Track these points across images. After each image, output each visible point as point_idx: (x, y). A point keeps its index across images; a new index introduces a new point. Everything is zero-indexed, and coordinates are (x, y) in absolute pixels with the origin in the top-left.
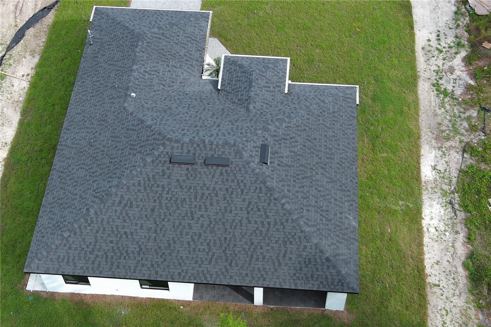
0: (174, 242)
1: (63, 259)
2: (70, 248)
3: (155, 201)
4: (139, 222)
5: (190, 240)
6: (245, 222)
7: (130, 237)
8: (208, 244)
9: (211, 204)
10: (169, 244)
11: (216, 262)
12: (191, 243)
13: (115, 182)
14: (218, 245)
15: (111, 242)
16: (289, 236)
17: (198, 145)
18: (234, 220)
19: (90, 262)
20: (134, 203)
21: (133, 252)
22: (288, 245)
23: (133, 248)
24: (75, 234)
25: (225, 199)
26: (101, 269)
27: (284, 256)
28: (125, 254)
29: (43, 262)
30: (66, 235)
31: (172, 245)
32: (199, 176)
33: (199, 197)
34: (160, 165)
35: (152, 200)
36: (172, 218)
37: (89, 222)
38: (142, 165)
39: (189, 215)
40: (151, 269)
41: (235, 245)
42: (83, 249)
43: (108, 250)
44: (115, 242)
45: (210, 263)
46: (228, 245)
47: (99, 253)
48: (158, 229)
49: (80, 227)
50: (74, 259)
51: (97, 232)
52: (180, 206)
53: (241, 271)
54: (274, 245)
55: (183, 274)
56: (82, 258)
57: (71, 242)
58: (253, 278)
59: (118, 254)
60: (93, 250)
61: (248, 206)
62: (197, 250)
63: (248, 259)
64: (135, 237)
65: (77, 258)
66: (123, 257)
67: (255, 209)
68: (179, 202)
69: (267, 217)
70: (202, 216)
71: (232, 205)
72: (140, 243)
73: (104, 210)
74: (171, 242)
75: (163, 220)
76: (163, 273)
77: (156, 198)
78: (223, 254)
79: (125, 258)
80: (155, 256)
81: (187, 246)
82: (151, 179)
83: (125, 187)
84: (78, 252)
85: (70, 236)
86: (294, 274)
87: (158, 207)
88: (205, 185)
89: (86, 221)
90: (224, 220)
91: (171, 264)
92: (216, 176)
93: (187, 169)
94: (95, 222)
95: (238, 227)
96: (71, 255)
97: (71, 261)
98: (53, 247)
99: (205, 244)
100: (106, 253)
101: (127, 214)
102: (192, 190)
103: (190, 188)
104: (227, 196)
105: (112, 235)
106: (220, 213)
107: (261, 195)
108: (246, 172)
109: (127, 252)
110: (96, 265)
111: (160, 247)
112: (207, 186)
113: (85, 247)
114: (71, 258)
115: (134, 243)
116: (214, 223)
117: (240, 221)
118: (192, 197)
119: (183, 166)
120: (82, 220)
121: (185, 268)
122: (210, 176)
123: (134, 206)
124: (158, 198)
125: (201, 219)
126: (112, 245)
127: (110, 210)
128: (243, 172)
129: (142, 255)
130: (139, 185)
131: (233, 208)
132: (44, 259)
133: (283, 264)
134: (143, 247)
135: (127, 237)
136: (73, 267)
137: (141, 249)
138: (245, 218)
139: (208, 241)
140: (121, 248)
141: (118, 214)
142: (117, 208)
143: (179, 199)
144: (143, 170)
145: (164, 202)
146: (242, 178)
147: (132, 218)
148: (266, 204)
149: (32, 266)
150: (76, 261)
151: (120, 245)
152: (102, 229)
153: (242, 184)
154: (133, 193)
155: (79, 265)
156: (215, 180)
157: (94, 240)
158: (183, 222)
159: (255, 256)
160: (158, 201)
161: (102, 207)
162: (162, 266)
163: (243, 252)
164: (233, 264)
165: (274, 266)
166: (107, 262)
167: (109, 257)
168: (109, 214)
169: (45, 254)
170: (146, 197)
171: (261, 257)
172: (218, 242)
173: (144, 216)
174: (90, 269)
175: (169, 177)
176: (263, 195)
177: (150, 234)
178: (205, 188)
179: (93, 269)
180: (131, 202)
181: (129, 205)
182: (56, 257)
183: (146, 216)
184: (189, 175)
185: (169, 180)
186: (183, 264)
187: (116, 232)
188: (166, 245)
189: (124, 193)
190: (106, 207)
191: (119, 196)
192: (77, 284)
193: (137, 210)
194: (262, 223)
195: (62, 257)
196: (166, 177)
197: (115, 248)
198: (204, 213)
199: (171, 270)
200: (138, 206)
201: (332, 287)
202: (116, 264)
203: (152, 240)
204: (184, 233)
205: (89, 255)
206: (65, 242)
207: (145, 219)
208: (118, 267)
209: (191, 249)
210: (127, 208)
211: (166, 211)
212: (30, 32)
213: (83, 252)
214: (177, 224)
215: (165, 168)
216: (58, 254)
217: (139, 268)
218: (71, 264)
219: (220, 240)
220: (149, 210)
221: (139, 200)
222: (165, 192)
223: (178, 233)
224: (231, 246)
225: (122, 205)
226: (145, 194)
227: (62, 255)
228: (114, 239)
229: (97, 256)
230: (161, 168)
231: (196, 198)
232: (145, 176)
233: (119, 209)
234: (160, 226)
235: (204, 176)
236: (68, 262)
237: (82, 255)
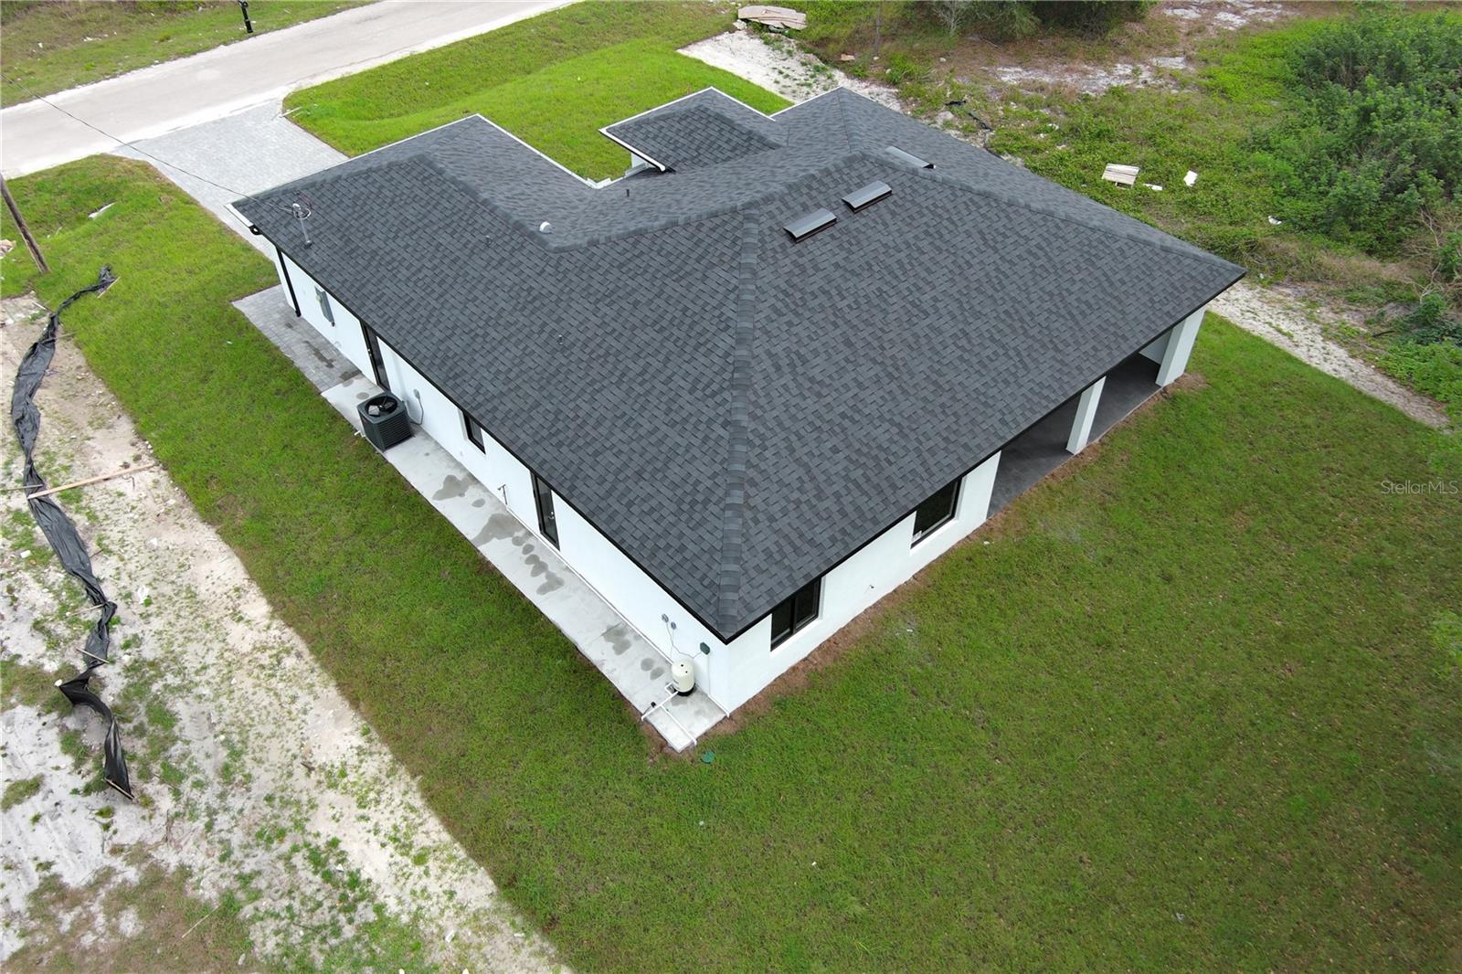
0: (938, 373)
1: (780, 550)
2: (772, 519)
3: (836, 325)
4: (847, 378)
5: (959, 353)
7: (857, 417)
8: (992, 339)
9: (928, 270)
10: (935, 383)
11: (1034, 360)
12: (966, 356)
13: (724, 342)
14: (1008, 331)
15: (835, 450)
17: (810, 187)
18: (987, 275)
19: (837, 517)
20: (803, 351)
21: (891, 440)
23: (882, 434)
24: (753, 483)
25: (939, 249)
26: (869, 515)
28: (882, 456)
30: (737, 497)
31: (941, 381)
32: (862, 237)
33: (899, 273)
34: (779, 256)
35: (830, 327)
36: (892, 335)
37: (757, 442)
38: (748, 276)
39: (915, 311)
40: (951, 447)
41: (1030, 313)
42: (798, 503)
43: (846, 469)
44: (841, 446)
45: (1025, 367)
46: (1021, 320)
47: (835, 488)
48: (890, 369)
49: (749, 464)
50: (801, 536)
51: (792, 451)
52: (883, 306)
54: (1081, 276)
55: (1008, 418)
56: (815, 520)
57: (762, 507)
58: (1108, 347)
59: (871, 463)
60: (817, 487)
61: (984, 238)
62: (986, 361)
63: (1071, 323)
64: (867, 411)
65: (804, 528)
66: (884, 464)
67: (1000, 239)
68: (876, 301)
69: (1027, 239)
70: (935, 299)
71: (960, 253)
72: (888, 416)
73: (763, 401)
74: (934, 377)
75: (883, 348)
76: (977, 441)
77: (832, 318)
78: (1030, 342)
79: (890, 463)
80: (935, 421)
81: (965, 366)
82: (791, 291)
83: (758, 334)
84: (793, 515)
85: (747, 496)
86: (1151, 300)
87: (850, 333)
88: (885, 245)
89: (749, 442)
90: (974, 285)
91: (973, 414)
92: (890, 222)
93: (832, 236)
94: (769, 434)
95: (1005, 282)
96: (787, 530)
97: (798, 542)
98: (737, 540)
99: (988, 343)
100: (846, 478)
101: (812, 380)
102: (876, 268)
103: (870, 266)
104: (938, 243)
105: (824, 436)
106: (957, 278)
107: (982, 211)
108: (926, 187)
109: (879, 447)
110: (854, 516)
111: (925, 399)
112: (891, 244)
113: (796, 495)
114: (794, 536)
115: (877, 422)
116: (964, 299)
117: (997, 269)
118: (888, 278)
119: (820, 236)
120: (741, 448)
121: (1000, 405)
122: (880, 227)
123: (810, 356)
124: (835, 314)
125: (939, 305)
126: (841, 455)
127: (774, 394)
128: (922, 191)
129: (913, 436)
130: (776, 311)
131: (968, 257)
133: (1123, 297)
134: (897, 419)
135: (854, 422)
136: (815, 552)
137: (899, 425)
138: (999, 262)
139: (987, 335)
140: (865, 450)
141: (795, 392)
142: (783, 381)
143: (872, 296)
144: (759, 283)
145: (851, 316)
146: (931, 201)
147: (828, 381)
149: (733, 612)
150: (809, 536)
151: (857, 446)
152: (793, 438)
154: (785, 336)
155: (823, 538)
156: (893, 228)
157: (801, 472)
158: (916, 329)
160: (840, 322)
161: (753, 398)
162: (964, 430)
163: (1054, 317)
164: (1061, 346)
166: (865, 493)
167: (861, 481)
168: (778, 401)
169: (734, 567)
170: (813, 328)
172: (1001, 326)
173: (843, 363)
174: (849, 529)
175: (816, 268)
177: (887, 388)
178: (892, 252)
179: (855, 527)
180: (797, 353)
181: (798, 363)
182: (762, 556)
183: (847, 360)
184: (846, 245)
185: (821, 274)
186: (991, 402)
187: (826, 427)
188: (932, 388)
189: (767, 346)
190: (762, 393)
191: (764, 356)
192: (791, 634)
193: (818, 360)
195: (774, 549)
196: (811, 272)
197: (854, 457)
198: (933, 293)
199: (984, 426)
200: (816, 353)
202: (884, 485)
203: (901, 397)
204: (939, 348)
205: (822, 506)
206: (748, 514)
207: (850, 367)
208: (894, 487)
209: (977, 367)
210: (800, 370)
211: (870, 329)
213: (804, 507)
214: (911, 340)
215: (794, 257)
217: (931, 462)
218: (806, 548)
219: (1003, 321)
220: (841, 347)
221: (806, 341)
222: (837, 298)
223: (929, 354)
224: (1027, 319)
225: (786, 369)
226: (806, 323)
227: (768, 544)
228: (834, 441)
229: (837, 495)
230: (787, 261)
231: (896, 277)
232: (773, 292)
233: (787, 379)
234: (889, 362)
235: (870, 232)
236: (796, 549)
237: (809, 515)
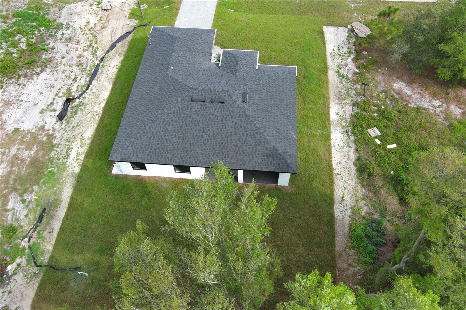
0: (193, 145)
1: (131, 154)
2: (135, 147)
3: (183, 122)
4: (174, 134)
5: (202, 143)
6: (233, 134)
7: (168, 141)
8: (213, 146)
9: (215, 124)
10: (191, 146)
11: (217, 156)
12: (203, 145)
13: (160, 112)
14: (218, 146)
15: (158, 144)
16: (258, 142)
17: (207, 92)
18: (227, 133)
19: (146, 155)
20: (171, 123)
21: (170, 150)
22: (257, 147)
23: (170, 147)
24: (138, 139)
25: (222, 121)
26: (152, 159)
27: (255, 152)
28: (166, 151)
29: (119, 155)
30: (132, 140)
31: (192, 146)
32: (208, 108)
33: (207, 120)
34: (186, 102)
35: (181, 122)
36: (192, 131)
37: (146, 133)
38: (175, 102)
39: (202, 130)
40: (180, 159)
41: (228, 146)
42: (142, 148)
43: (156, 149)
44: (160, 144)
45: (213, 156)
46: (224, 146)
47: (151, 150)
48: (184, 137)
49: (140, 136)
50: (137, 153)
51: (150, 139)
52: (197, 124)
53: (231, 161)
54: (250, 147)
55: (198, 162)
56: (142, 153)
57: (135, 144)
58: (238, 165)
59: (162, 151)
60: (148, 148)
61: (235, 125)
62: (206, 149)
63: (235, 154)
64: (171, 141)
65: (138, 153)
66: (164, 153)
67: (240, 127)
68: (196, 122)
69: (246, 131)
70: (209, 130)
71: (226, 124)
72: (174, 145)
73: (154, 127)
74: (192, 144)
75: (187, 132)
76: (187, 162)
77: (183, 120)
78: (221, 151)
79: (165, 153)
80: (183, 152)
81: (200, 147)
82: (181, 110)
83: (166, 114)
84: (139, 149)
85: (134, 141)
86: (261, 163)
87: (184, 125)
88: (211, 113)
89: (144, 132)
90: (221, 133)
91: (192, 156)
92: (217, 108)
93: (201, 105)
94: (149, 133)
95: (230, 137)
96: (135, 151)
97: (135, 154)
98: (125, 146)
99: (211, 146)
100: (155, 150)
101: (167, 129)
102: (203, 116)
103: (203, 115)
104: (223, 119)
105: (159, 140)
106: (219, 129)
107: (242, 119)
108: (234, 106)
109: (167, 149)
110: (149, 157)
111: (185, 147)
112: (212, 114)
113: (143, 147)
114: (135, 153)
115: (171, 145)
116: (216, 134)
117: (231, 133)
118: (204, 120)
119: (199, 103)
120: (142, 132)
121: (199, 159)
122: (214, 109)
123: (171, 125)
124: (185, 120)
125: (209, 132)
126: (158, 146)
127: (157, 127)
128: (233, 106)
129: (175, 152)
130: (174, 113)
131: (227, 126)
132: (120, 153)
133: (255, 157)
134: (175, 147)
135: (167, 141)
136: (136, 158)
137: (175, 148)
138: (233, 132)
139: (212, 144)
140: (163, 148)
141: (162, 129)
142: (161, 126)
143: (197, 121)
144: (176, 105)
145: (188, 122)
146: (232, 110)
147: (170, 131)
148: (245, 124)
149: (113, 157)
150: (138, 155)
151: (163, 146)
152: (153, 137)
153: (232, 113)
154: (170, 118)
155: (140, 157)
156: (217, 110)
157: (148, 143)
158: (198, 133)
159: (239, 152)
160: (184, 122)
161: (153, 125)
162: (186, 158)
163: (232, 150)
164: (227, 157)
165: (250, 158)
166: (155, 155)
167: (157, 153)
168: (157, 129)
169: (120, 150)
170: (178, 120)
171: (242, 153)
172: (218, 144)
173: (176, 130)
174: (146, 159)
175: (191, 109)
176: (244, 119)
177: (180, 140)
178: (211, 115)
179: (147, 159)
180: (169, 122)
181: (168, 124)
182: (127, 152)
183: (178, 130)
184: (202, 108)
185: (191, 111)
186: (198, 157)
187: (161, 139)
188: (189, 146)
189: (165, 117)
190: (155, 125)
191: (163, 119)
192: (139, 169)
193: (172, 126)
194: (243, 134)
195: (130, 152)
196: (189, 109)
197: (160, 148)
198: (210, 129)
199: (191, 160)
200: (173, 125)
201: (282, 169)
202: (160, 156)
203: (181, 143)
204: (199, 140)
205: (145, 151)
206: (132, 144)
207: (177, 132)
208: (162, 158)
209: (203, 148)
210: (167, 126)
211: (189, 127)
212: (119, 45)
213: (142, 149)
214: (195, 134)
215: (189, 104)
216: (128, 150)
217: (174, 159)
218: (135, 156)
219: (219, 144)
220: (179, 127)
221: (174, 121)
222: (189, 117)
223: (196, 139)
224: (226, 147)
225: (164, 124)
226: (177, 118)
227: (130, 151)
228: (159, 142)
229: (150, 152)
230: (187, 104)
231: (206, 121)
232: (177, 108)
233: (163, 126)
234: (186, 136)
235: (210, 108)
236: (133, 155)
237: (142, 151)
